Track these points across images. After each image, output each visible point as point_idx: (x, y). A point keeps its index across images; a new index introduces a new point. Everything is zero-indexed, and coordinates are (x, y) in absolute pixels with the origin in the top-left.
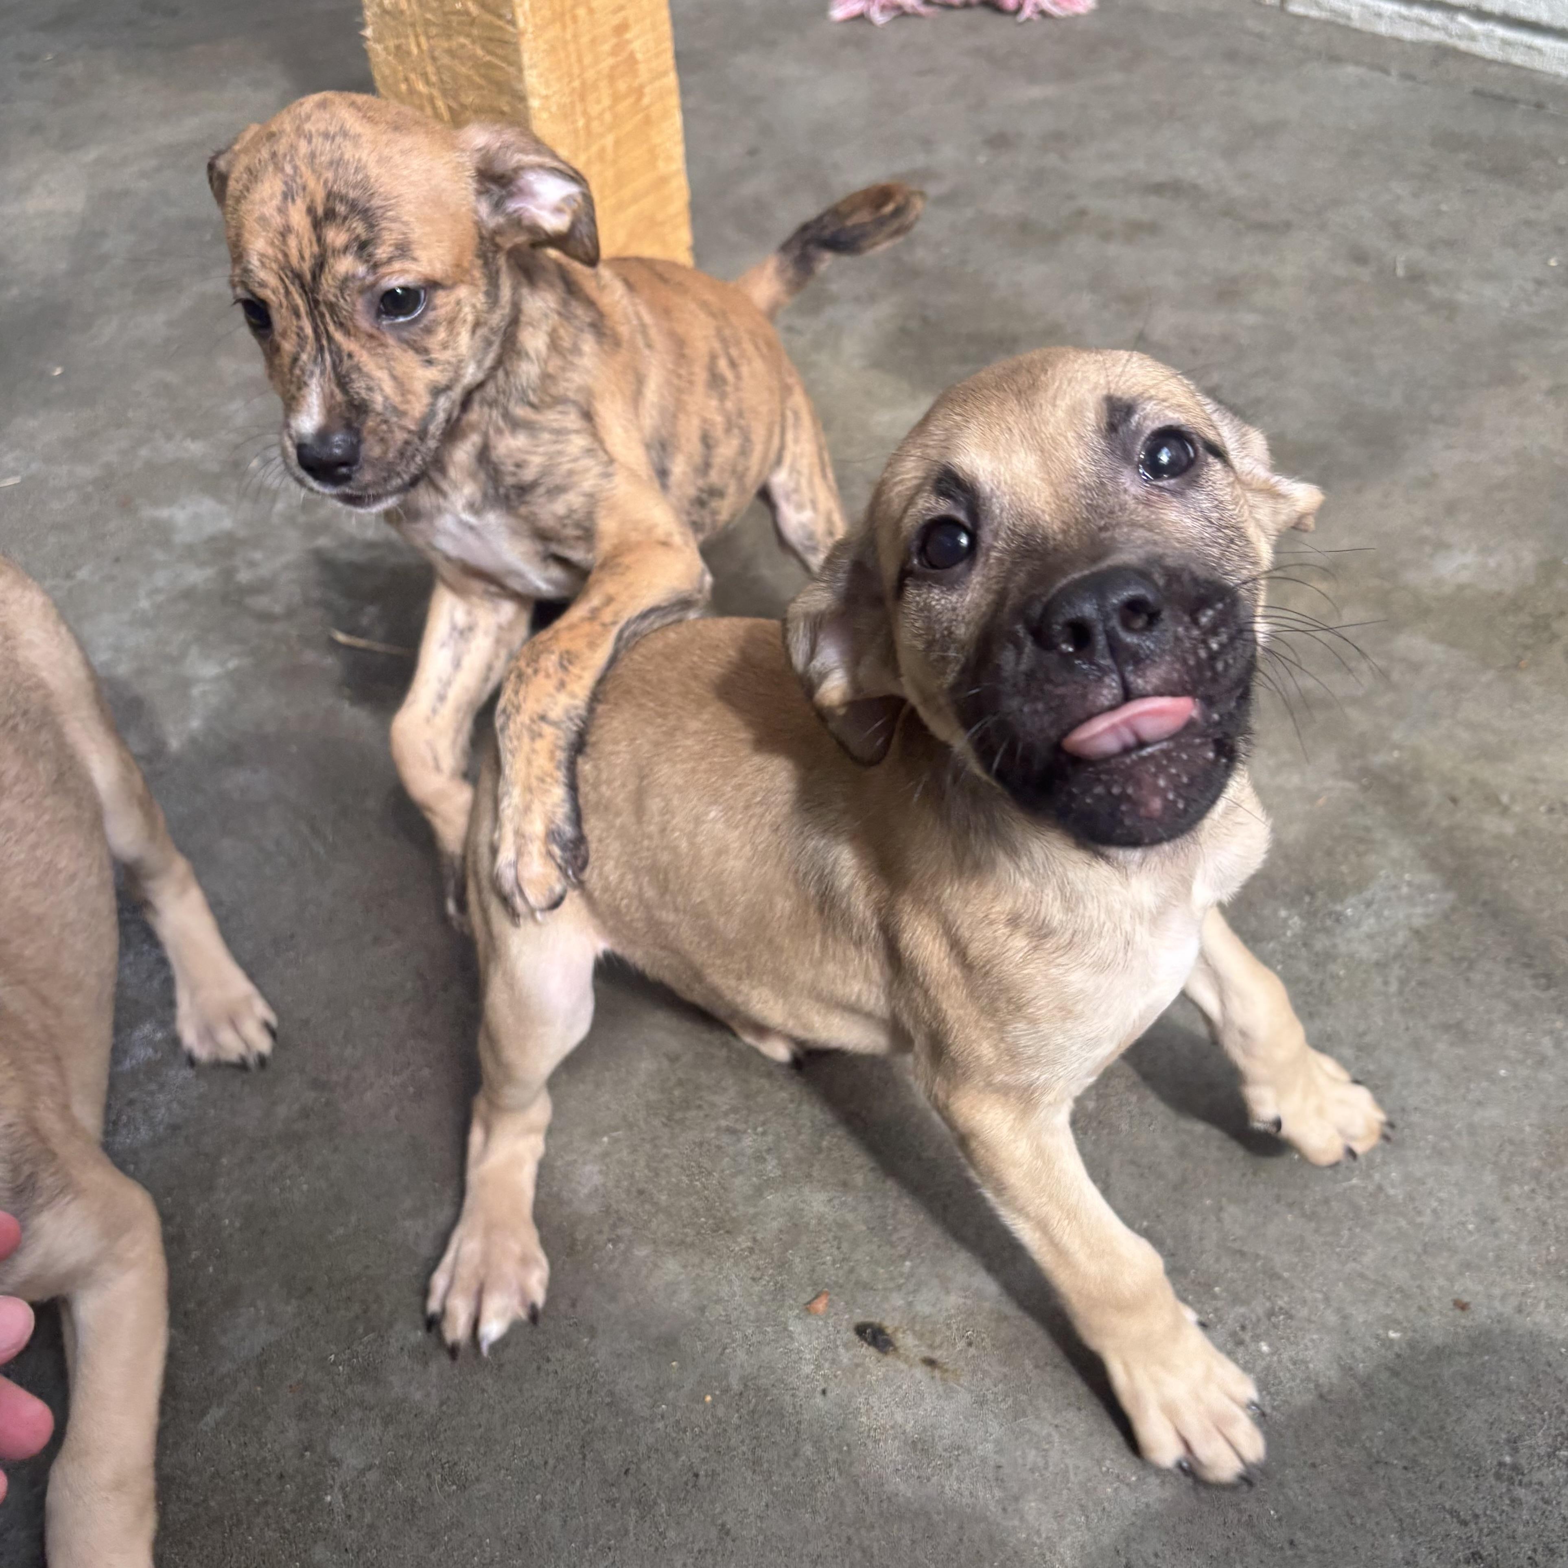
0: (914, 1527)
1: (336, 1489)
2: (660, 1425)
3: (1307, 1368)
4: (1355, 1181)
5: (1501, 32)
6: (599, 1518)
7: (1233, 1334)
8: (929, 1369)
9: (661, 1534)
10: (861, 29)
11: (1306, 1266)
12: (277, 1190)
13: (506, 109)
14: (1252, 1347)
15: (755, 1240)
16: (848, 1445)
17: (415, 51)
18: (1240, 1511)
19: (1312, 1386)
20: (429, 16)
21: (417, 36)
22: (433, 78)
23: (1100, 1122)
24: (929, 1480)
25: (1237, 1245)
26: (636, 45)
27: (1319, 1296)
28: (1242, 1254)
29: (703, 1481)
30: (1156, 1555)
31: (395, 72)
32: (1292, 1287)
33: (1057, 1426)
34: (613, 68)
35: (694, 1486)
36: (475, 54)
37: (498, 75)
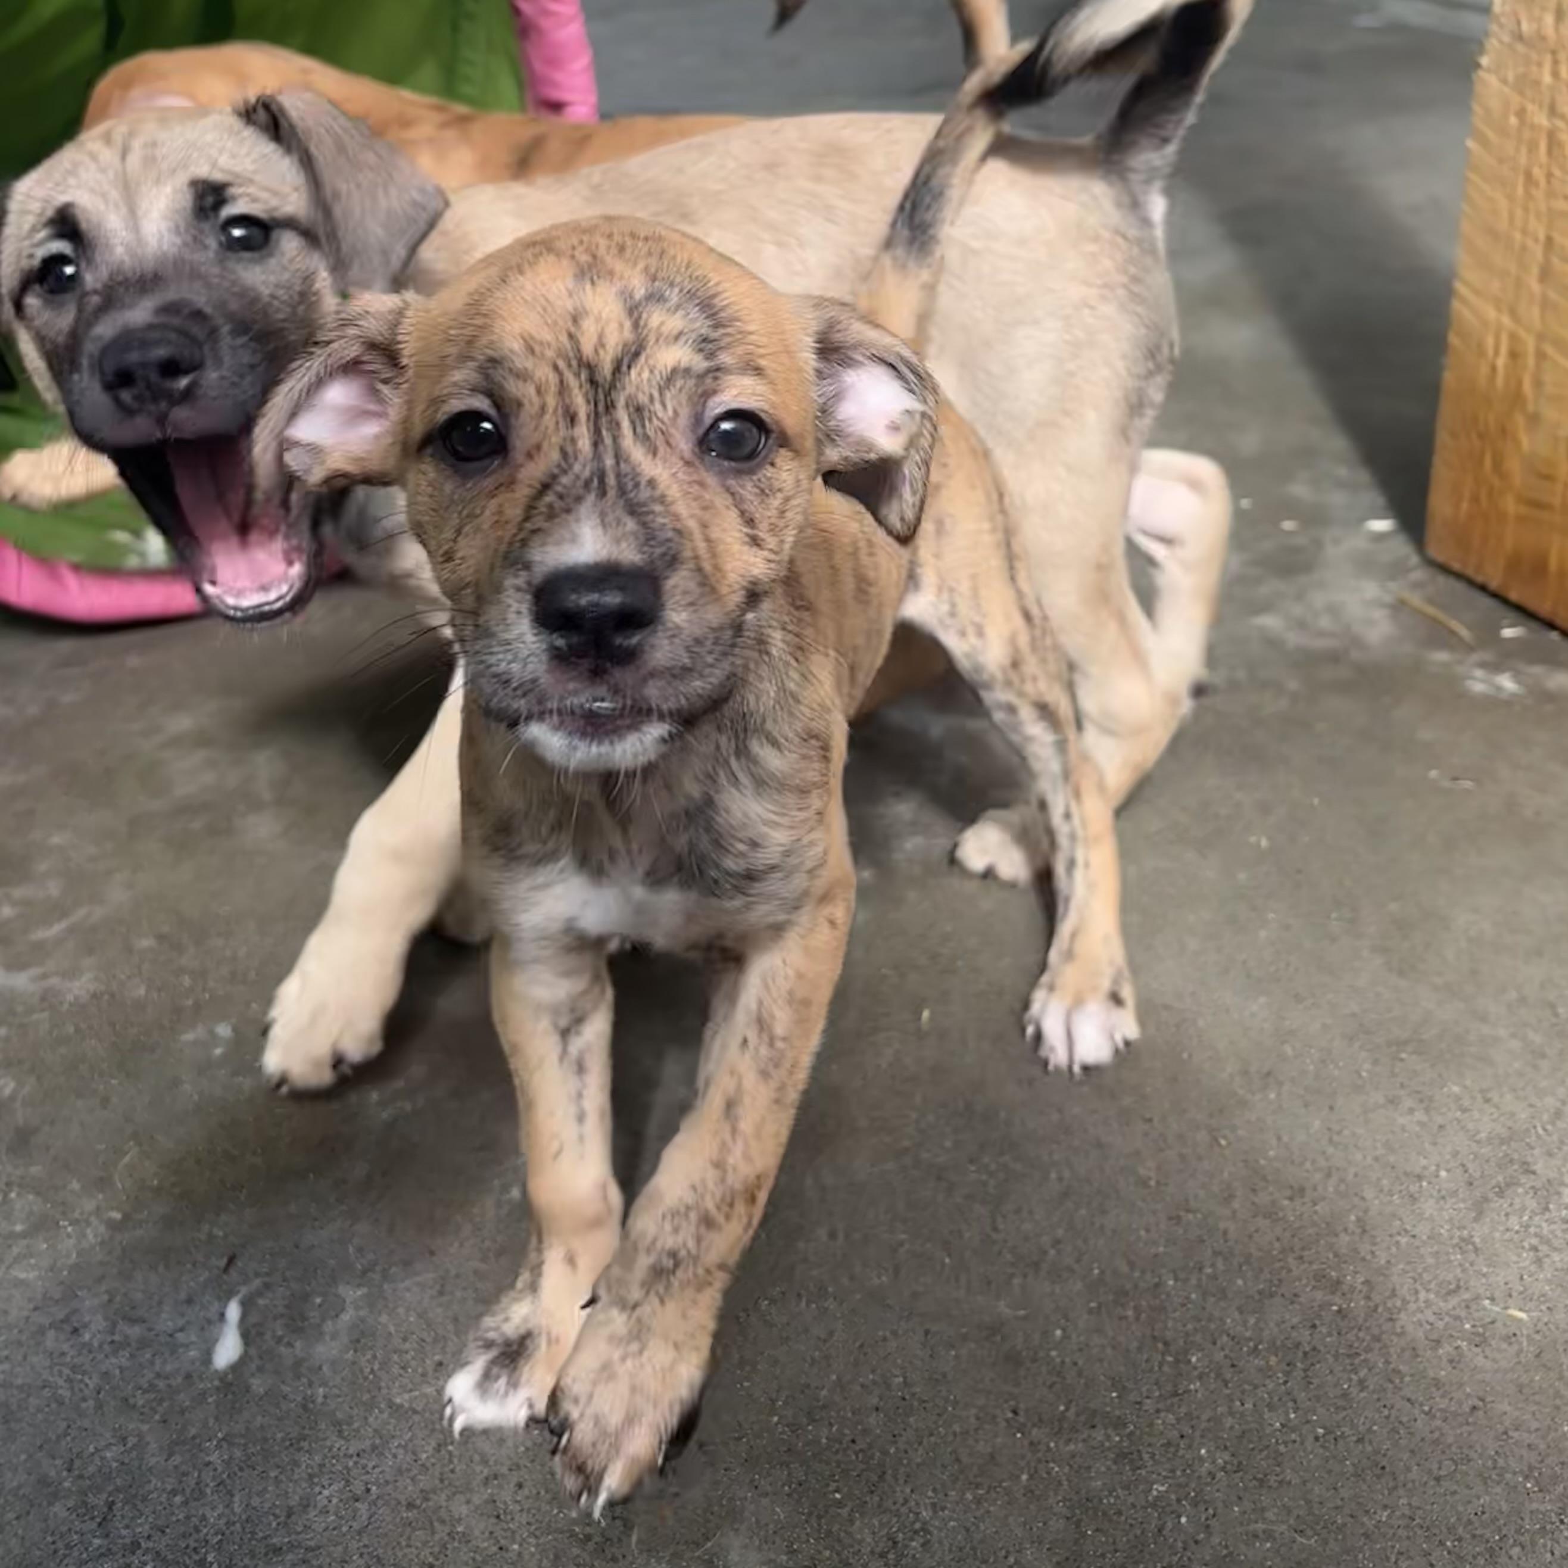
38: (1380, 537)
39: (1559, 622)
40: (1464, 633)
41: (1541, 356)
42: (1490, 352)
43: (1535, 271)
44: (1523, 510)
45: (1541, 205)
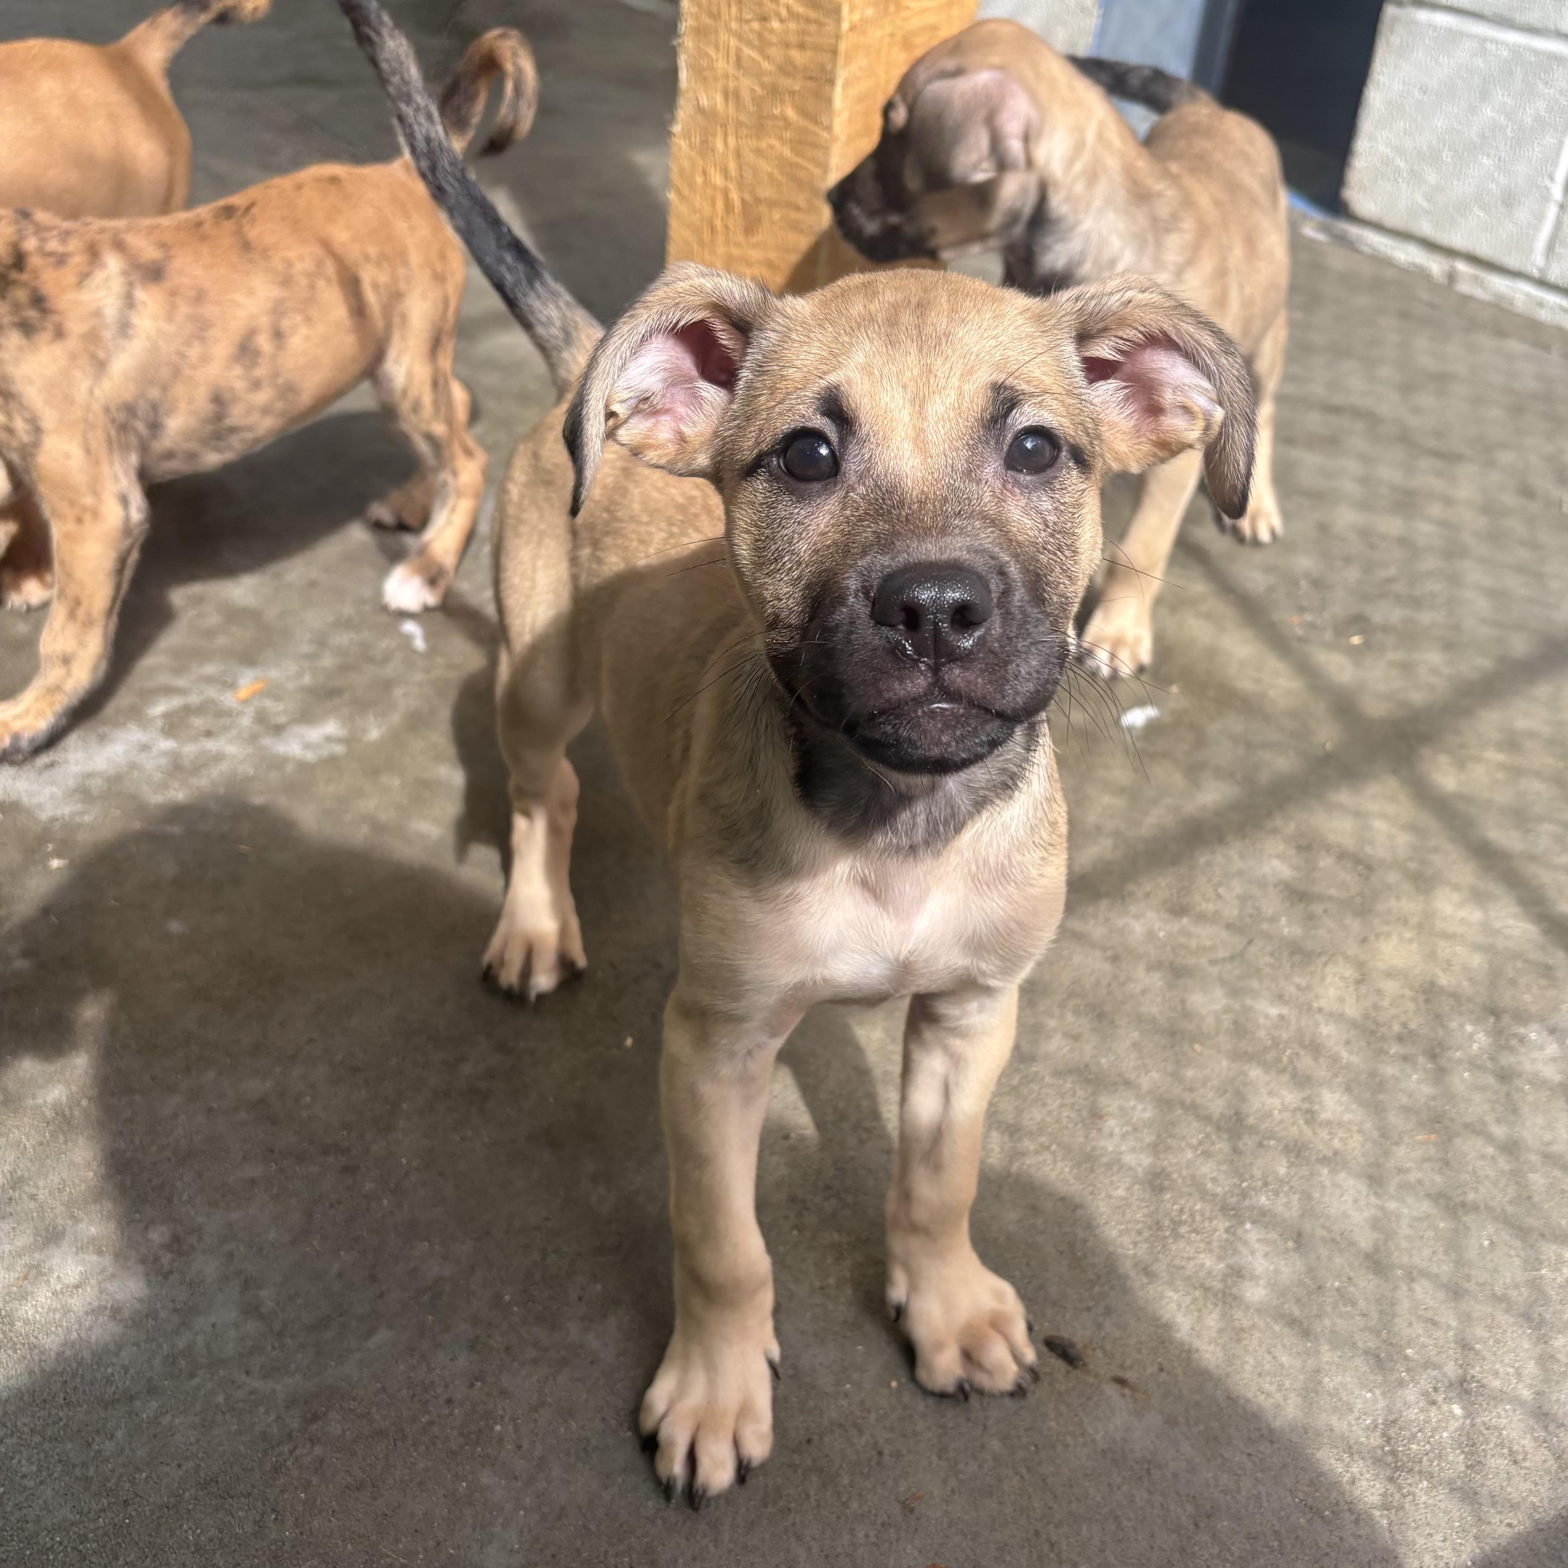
0: (1103, 1529)
1: (507, 1419)
2: (844, 1402)
3: (1501, 1434)
4: (1544, 1272)
6: (780, 1480)
7: (1425, 1394)
8: (1118, 1387)
9: (844, 1503)
11: (1497, 1341)
12: (458, 1138)
13: (803, 205)
14: (1445, 1407)
16: (1036, 1446)
17: (721, 148)
19: (1505, 1451)
20: (743, 118)
21: (726, 136)
22: (733, 174)
23: (1291, 1187)
24: (1119, 1488)
25: (1430, 1314)
27: (1511, 1370)
28: (1434, 1323)
29: (886, 1458)
31: (693, 164)
32: (1484, 1359)
33: (1249, 1455)
35: (878, 1463)
36: (781, 154)
37: (802, 174)
45: (721, 250)
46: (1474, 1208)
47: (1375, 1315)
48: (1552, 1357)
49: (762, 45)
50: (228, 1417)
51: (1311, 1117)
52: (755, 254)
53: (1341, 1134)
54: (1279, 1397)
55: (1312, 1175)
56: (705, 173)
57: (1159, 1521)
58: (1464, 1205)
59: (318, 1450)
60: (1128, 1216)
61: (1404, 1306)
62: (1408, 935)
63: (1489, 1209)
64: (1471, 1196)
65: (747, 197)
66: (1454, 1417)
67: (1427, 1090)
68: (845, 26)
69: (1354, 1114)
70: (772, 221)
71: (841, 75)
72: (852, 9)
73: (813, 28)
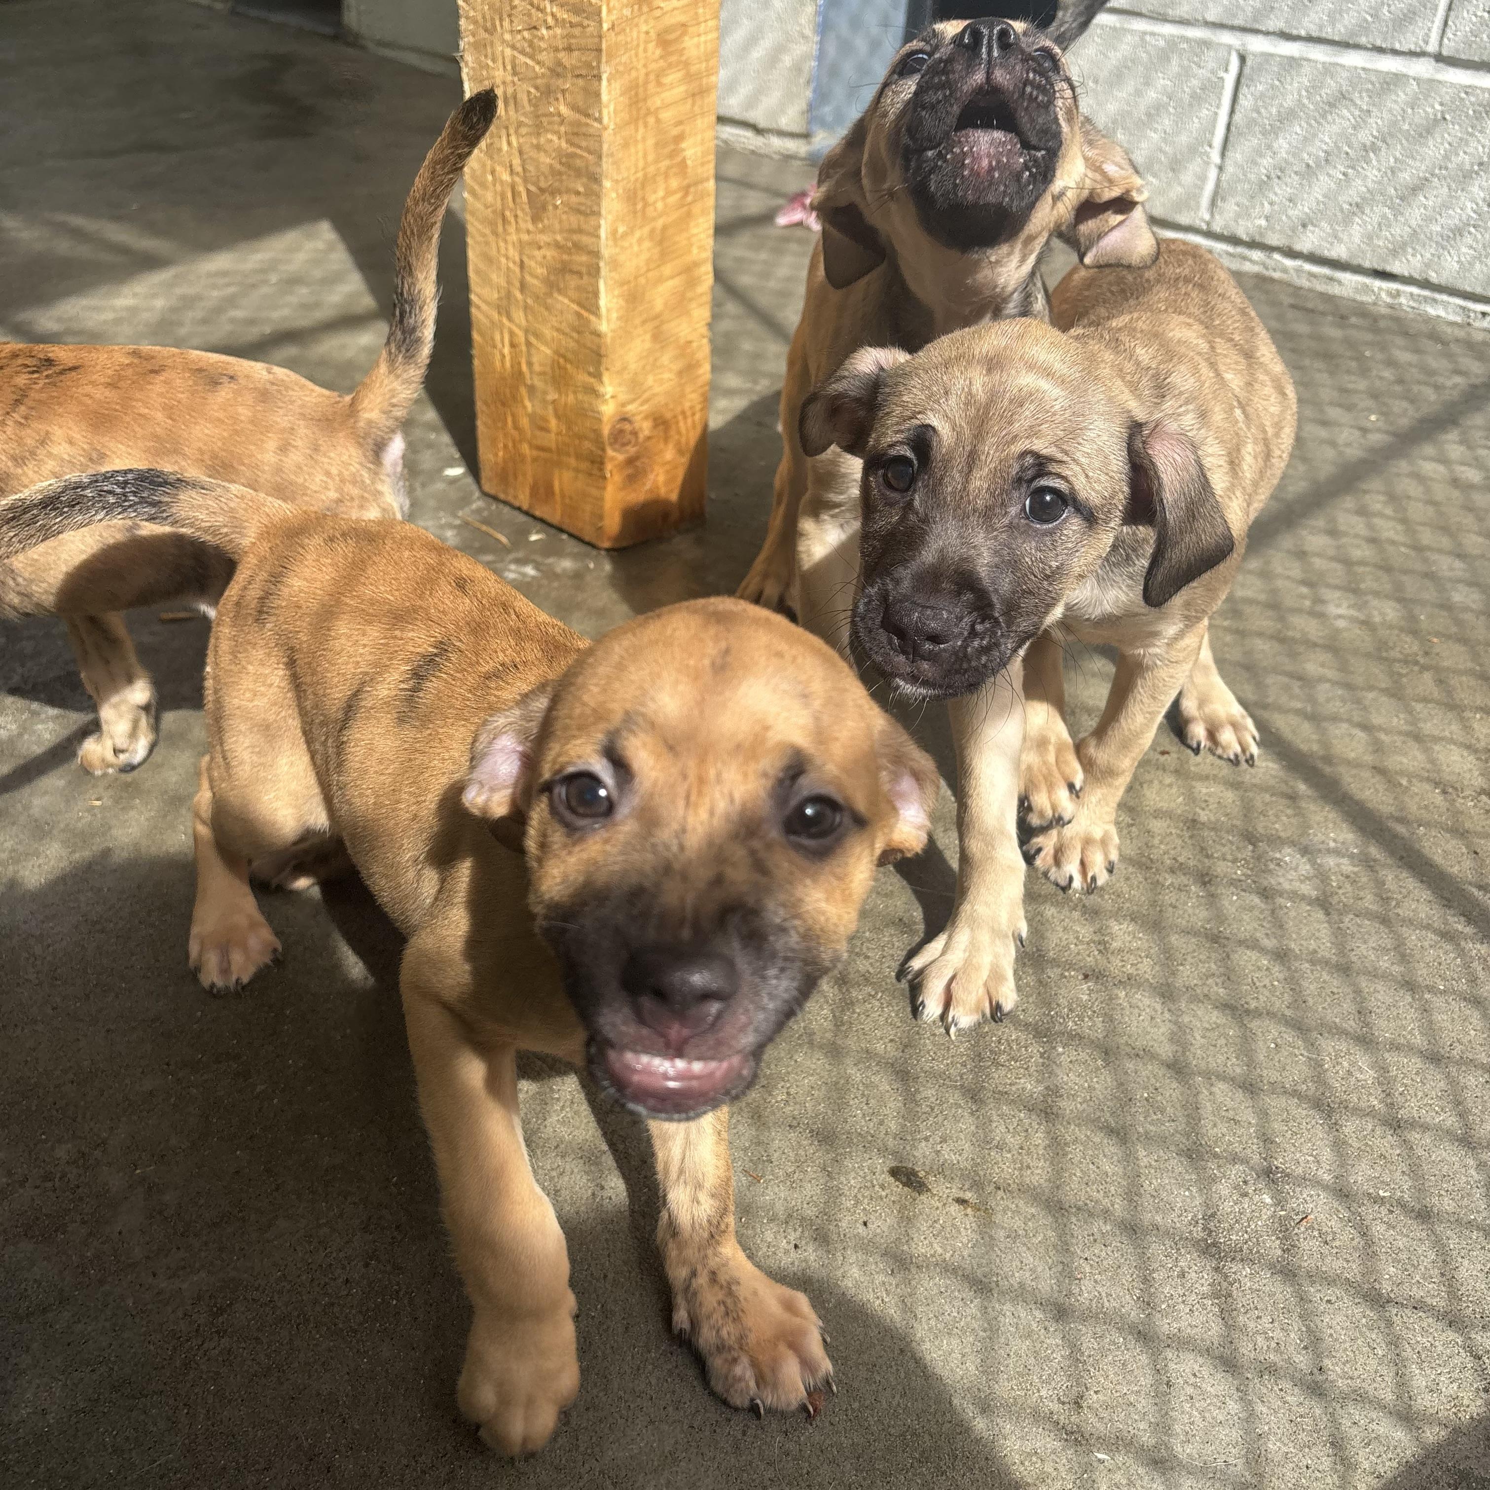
5: (1308, 267)
7: (1236, 1187)
8: (962, 1207)
10: (799, 233)
13: (581, 189)
14: (1256, 1198)
15: (788, 1094)
17: (505, 147)
18: (1267, 1339)
19: (1316, 1233)
20: (523, 119)
21: (508, 135)
22: (519, 169)
23: (1094, 1012)
25: (1231, 1114)
26: (689, 153)
27: (1310, 1159)
28: (1236, 1122)
30: (1195, 1375)
31: (484, 166)
32: (1285, 1151)
34: (669, 168)
36: (560, 147)
37: (578, 163)
38: (454, 481)
39: (564, 527)
40: (504, 540)
41: (529, 344)
42: (499, 345)
43: (518, 285)
44: (535, 453)
45: (514, 237)
46: (1257, 1014)
47: (1182, 1119)
48: (1344, 1143)
49: (532, 51)
50: (137, 1320)
51: (1103, 947)
52: (544, 238)
53: (1132, 959)
54: (1106, 1202)
55: (1111, 999)
56: (493, 172)
57: (1013, 1329)
58: (1248, 1012)
59: (225, 1342)
60: (952, 1051)
61: (1207, 1108)
62: (1168, 781)
63: (1271, 1015)
64: (1253, 1005)
65: (533, 188)
66: (1265, 1205)
67: (1203, 914)
68: (605, 26)
69: (1142, 941)
70: (556, 207)
71: (606, 71)
72: (609, 11)
73: (577, 31)
